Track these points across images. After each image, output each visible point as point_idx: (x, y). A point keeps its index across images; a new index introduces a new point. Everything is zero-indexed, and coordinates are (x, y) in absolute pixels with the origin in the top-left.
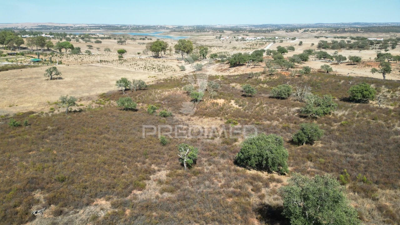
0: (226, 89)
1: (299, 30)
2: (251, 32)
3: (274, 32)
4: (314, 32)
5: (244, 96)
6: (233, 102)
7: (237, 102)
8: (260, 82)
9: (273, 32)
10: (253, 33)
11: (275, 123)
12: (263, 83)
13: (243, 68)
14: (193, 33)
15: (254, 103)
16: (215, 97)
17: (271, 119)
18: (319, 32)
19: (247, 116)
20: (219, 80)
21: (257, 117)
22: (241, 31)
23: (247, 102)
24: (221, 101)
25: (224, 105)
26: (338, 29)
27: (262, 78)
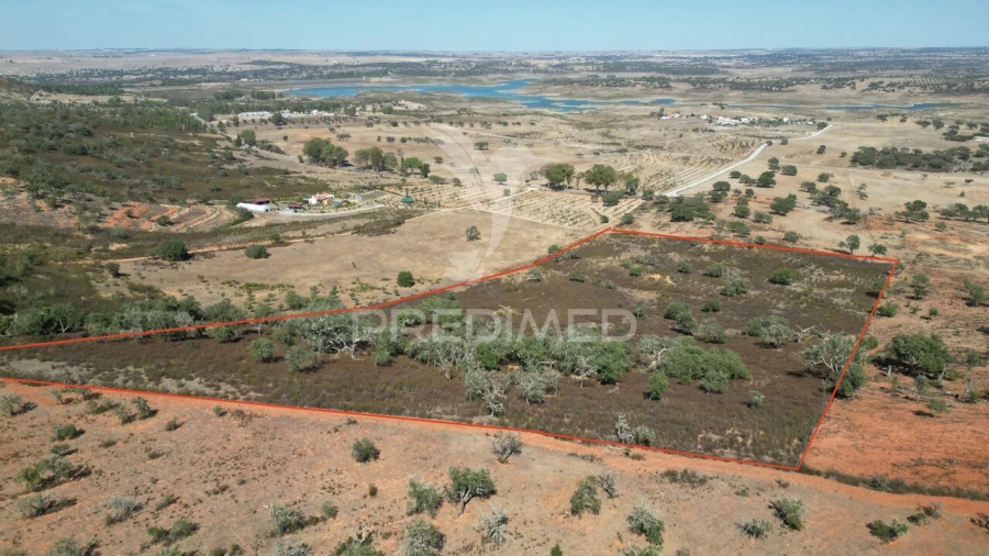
0: (662, 261)
1: (858, 82)
2: (736, 89)
3: (794, 88)
4: (893, 91)
5: (680, 271)
6: (668, 278)
7: (671, 278)
8: (702, 252)
9: (790, 88)
10: (741, 92)
11: (700, 298)
12: (706, 254)
13: (688, 226)
14: (598, 88)
15: (688, 279)
16: (652, 273)
17: (697, 295)
18: (907, 89)
19: (678, 292)
20: (656, 245)
21: (687, 292)
22: (712, 85)
23: (681, 277)
24: (657, 277)
25: (660, 280)
26: (954, 85)
27: (707, 247)
